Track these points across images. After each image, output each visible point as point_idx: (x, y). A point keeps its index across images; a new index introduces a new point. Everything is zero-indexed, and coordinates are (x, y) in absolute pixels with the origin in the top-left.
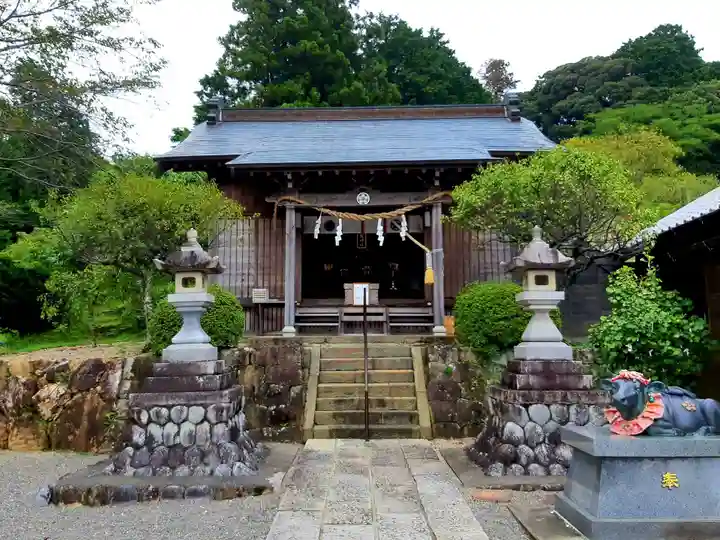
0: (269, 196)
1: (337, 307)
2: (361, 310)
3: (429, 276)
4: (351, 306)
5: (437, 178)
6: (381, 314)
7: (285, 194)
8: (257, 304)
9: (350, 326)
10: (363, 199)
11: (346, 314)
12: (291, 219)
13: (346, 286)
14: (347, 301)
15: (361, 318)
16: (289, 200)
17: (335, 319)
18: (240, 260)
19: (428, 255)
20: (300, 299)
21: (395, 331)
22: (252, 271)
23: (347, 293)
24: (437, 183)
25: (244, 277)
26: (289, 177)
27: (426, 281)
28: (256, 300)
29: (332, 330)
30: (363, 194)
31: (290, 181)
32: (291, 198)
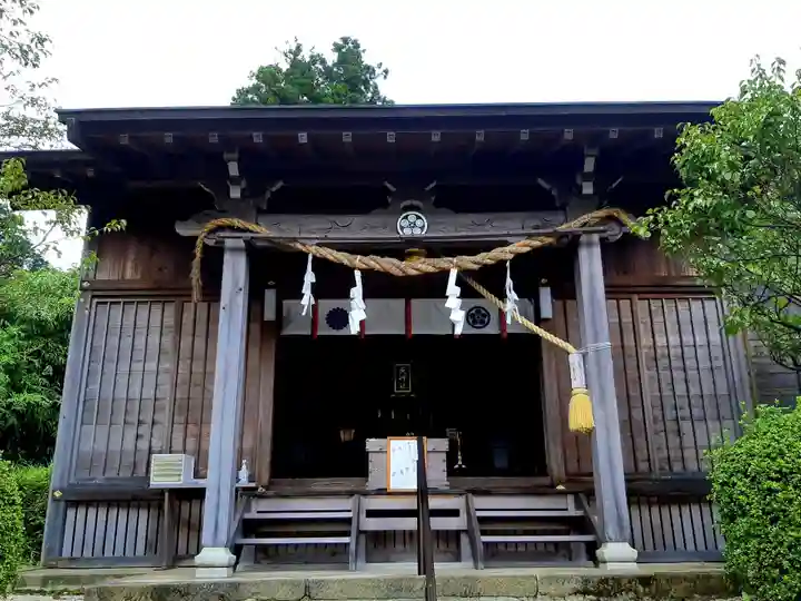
0: (184, 218)
1: (351, 494)
2: (411, 503)
3: (581, 413)
4: (382, 492)
5: (587, 177)
6: (454, 513)
7: (223, 213)
8: (161, 492)
9: (380, 545)
10: (412, 225)
11: (371, 514)
12: (235, 272)
13: (372, 444)
14: (373, 483)
15: (410, 524)
16: (232, 228)
17: (341, 525)
18: (135, 392)
19: (575, 359)
20: (265, 477)
21: (493, 554)
22: (164, 417)
23: (374, 462)
24: (588, 189)
25: (144, 430)
26: (233, 169)
27: (573, 425)
28: (157, 481)
29: (337, 556)
30: (412, 216)
31: (235, 181)
32: (237, 222)
